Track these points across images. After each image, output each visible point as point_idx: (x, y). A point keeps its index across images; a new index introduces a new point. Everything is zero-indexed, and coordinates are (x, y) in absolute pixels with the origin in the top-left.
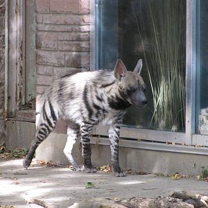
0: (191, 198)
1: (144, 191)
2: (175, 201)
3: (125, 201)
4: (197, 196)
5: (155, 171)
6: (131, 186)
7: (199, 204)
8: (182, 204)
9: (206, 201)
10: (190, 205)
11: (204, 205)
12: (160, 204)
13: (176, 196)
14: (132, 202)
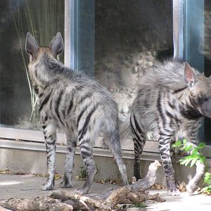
0: (70, 199)
1: (22, 192)
2: (54, 202)
3: (4, 202)
4: (76, 196)
5: (33, 171)
6: (9, 187)
7: (78, 205)
8: (61, 204)
9: (85, 202)
10: (69, 206)
11: (83, 206)
12: (39, 205)
13: (55, 196)
14: (10, 203)
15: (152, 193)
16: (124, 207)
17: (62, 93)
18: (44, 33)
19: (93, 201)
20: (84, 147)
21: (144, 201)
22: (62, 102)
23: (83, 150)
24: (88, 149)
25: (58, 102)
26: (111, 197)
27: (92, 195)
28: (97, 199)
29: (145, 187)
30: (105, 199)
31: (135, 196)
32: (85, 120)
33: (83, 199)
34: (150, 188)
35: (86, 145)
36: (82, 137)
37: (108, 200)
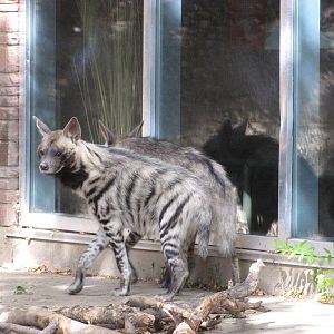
0: (150, 307)
2: (131, 311)
3: (67, 310)
4: (158, 304)
5: (102, 272)
7: (160, 315)
8: (140, 314)
9: (170, 311)
10: (150, 316)
11: (167, 316)
13: (132, 304)
14: (75, 311)
15: (253, 301)
16: (218, 317)
17: (135, 177)
18: (116, 97)
19: (180, 310)
20: (170, 244)
21: (243, 310)
22: (137, 189)
23: (168, 248)
24: (175, 246)
25: (130, 189)
26: (202, 305)
27: (178, 302)
28: (185, 308)
29: (245, 292)
30: (194, 307)
31: (233, 304)
32: (174, 211)
33: (167, 308)
34: (251, 294)
35: (172, 242)
36: (166, 233)
37: (198, 309)
